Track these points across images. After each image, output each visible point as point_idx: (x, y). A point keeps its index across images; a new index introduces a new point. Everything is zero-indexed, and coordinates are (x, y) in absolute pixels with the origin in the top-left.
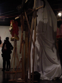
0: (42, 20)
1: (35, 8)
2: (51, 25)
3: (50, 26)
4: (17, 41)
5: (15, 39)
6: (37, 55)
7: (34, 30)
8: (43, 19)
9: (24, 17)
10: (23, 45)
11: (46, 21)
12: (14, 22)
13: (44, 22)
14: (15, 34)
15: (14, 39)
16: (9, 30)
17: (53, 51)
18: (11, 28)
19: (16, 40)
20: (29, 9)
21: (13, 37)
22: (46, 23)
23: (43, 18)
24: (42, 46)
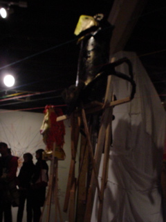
0: (126, 117)
1: (110, 100)
2: (149, 129)
3: (148, 134)
4: (59, 162)
5: (53, 158)
6: (110, 209)
7: (103, 152)
8: (130, 114)
9: (79, 118)
10: (73, 191)
11: (136, 121)
12: (54, 111)
13: (133, 123)
14: (54, 144)
15: (51, 155)
16: (41, 131)
17: (152, 201)
18: (46, 125)
19: (55, 158)
20: (92, 103)
21: (49, 150)
22: (138, 124)
23: (130, 111)
24: (122, 187)
